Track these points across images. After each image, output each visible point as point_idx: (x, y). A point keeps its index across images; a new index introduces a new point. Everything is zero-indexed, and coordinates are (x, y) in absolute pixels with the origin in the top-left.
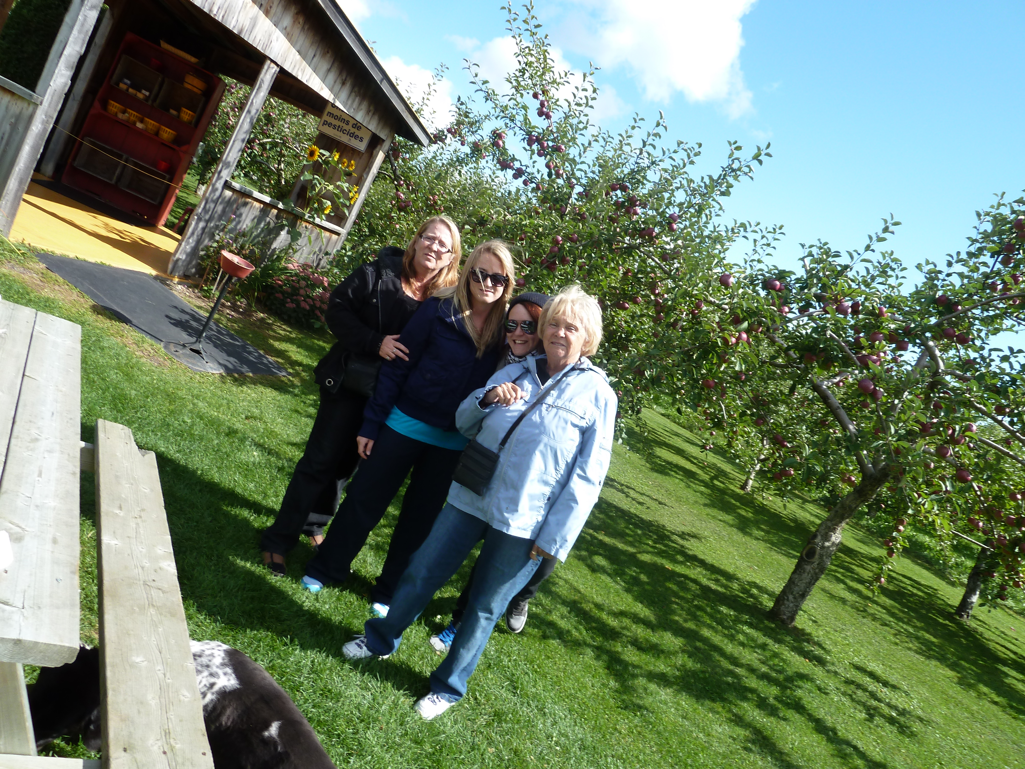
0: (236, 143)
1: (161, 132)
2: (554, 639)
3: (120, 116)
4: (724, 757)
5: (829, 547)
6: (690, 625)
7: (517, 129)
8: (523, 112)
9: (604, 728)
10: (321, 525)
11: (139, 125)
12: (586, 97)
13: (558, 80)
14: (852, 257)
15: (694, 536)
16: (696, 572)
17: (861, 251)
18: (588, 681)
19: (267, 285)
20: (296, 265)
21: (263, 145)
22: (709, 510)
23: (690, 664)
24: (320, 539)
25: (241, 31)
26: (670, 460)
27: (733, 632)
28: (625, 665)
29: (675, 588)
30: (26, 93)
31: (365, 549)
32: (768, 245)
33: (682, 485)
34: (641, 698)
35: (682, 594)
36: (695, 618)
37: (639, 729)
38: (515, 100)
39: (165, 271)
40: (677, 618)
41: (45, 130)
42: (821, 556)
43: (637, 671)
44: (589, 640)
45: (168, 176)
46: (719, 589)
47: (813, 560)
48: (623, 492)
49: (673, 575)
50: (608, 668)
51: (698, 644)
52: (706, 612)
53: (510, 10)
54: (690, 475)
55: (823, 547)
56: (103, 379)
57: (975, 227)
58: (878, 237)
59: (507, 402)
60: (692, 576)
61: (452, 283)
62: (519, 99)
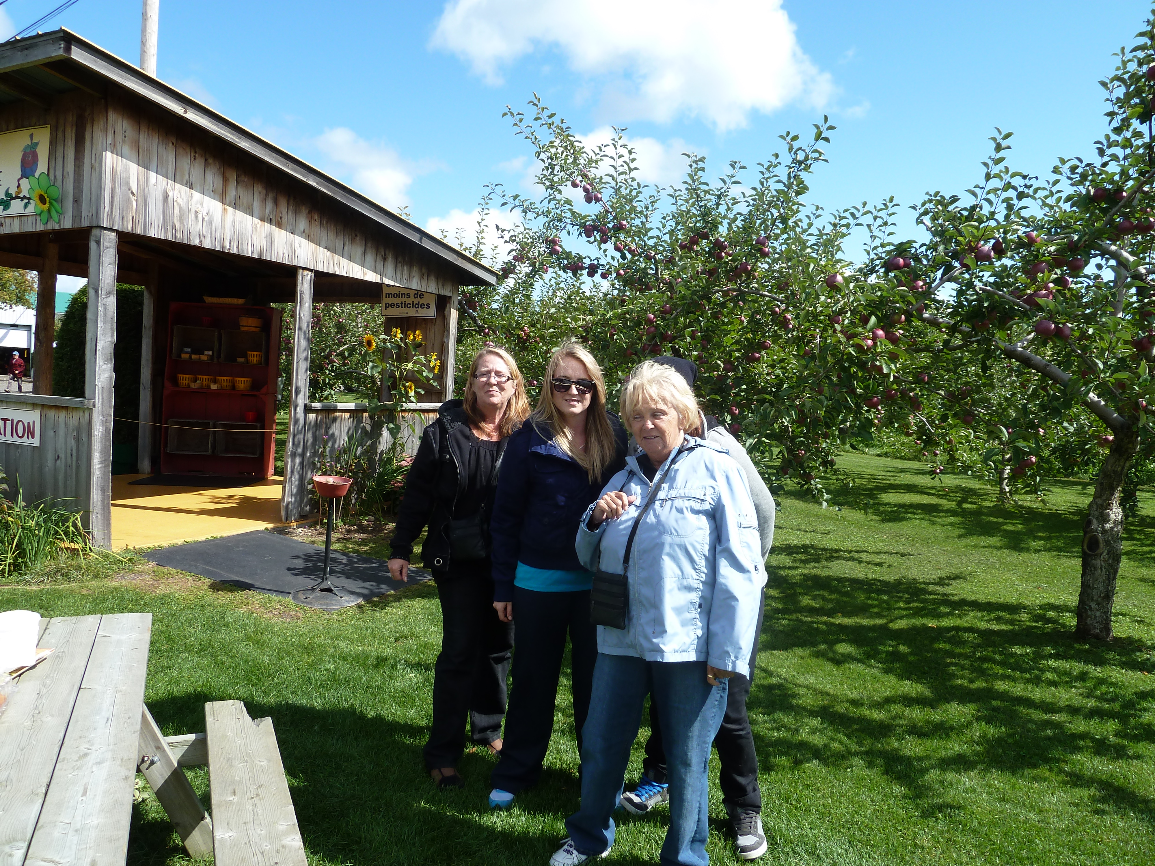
0: (300, 363)
1: (237, 384)
2: (809, 760)
3: (193, 385)
4: (1070, 832)
5: (1111, 529)
6: (979, 684)
7: (569, 227)
8: (568, 207)
9: (900, 849)
10: (496, 727)
11: (214, 387)
12: (625, 162)
13: (594, 158)
14: (975, 194)
15: (957, 577)
16: (968, 618)
17: (982, 183)
18: (864, 796)
19: (388, 492)
20: (408, 459)
21: (341, 354)
22: (966, 541)
23: (992, 731)
24: (498, 744)
25: (261, 254)
26: (902, 502)
27: (1037, 672)
28: (908, 761)
29: (947, 647)
30: (77, 402)
31: (553, 737)
32: (885, 224)
33: (925, 524)
34: (939, 796)
35: (957, 651)
36: (982, 673)
37: (946, 835)
38: (554, 199)
39: (280, 520)
40: (959, 682)
41: (107, 430)
42: (1107, 542)
43: (926, 764)
44: (854, 747)
45: (258, 425)
46: (1004, 627)
47: (1099, 551)
48: (853, 559)
49: (940, 632)
50: (886, 772)
51: (995, 703)
52: (994, 662)
53: (512, 113)
54: (930, 510)
55: (1104, 531)
56: (232, 657)
57: (1108, 100)
58: (993, 160)
59: (614, 514)
60: (966, 625)
61: (524, 411)
62: (558, 196)
